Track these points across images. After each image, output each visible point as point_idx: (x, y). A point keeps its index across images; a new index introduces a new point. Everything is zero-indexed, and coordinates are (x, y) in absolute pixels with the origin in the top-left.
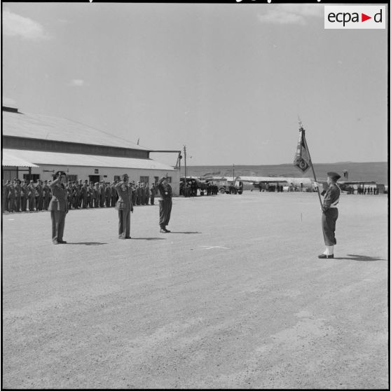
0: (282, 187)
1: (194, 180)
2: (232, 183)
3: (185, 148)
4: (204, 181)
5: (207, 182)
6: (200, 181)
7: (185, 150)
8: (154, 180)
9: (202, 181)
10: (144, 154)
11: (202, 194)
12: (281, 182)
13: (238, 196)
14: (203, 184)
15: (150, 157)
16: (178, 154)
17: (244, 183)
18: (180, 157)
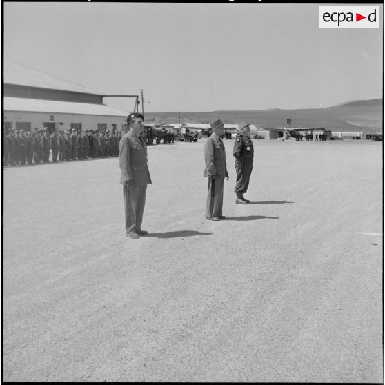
0: (230, 134)
1: (150, 127)
2: (178, 130)
3: (142, 92)
4: (161, 128)
5: (164, 129)
6: (156, 128)
7: (142, 95)
8: (112, 127)
9: (158, 129)
10: (97, 99)
11: (158, 142)
12: (230, 129)
13: (193, 144)
14: (159, 132)
15: (103, 103)
16: (135, 98)
17: (191, 130)
18: (138, 102)
